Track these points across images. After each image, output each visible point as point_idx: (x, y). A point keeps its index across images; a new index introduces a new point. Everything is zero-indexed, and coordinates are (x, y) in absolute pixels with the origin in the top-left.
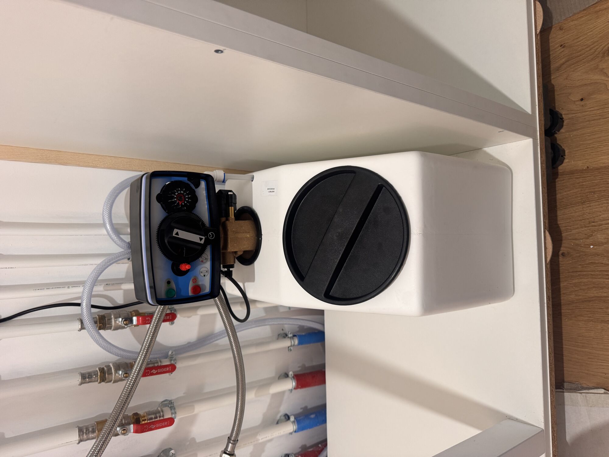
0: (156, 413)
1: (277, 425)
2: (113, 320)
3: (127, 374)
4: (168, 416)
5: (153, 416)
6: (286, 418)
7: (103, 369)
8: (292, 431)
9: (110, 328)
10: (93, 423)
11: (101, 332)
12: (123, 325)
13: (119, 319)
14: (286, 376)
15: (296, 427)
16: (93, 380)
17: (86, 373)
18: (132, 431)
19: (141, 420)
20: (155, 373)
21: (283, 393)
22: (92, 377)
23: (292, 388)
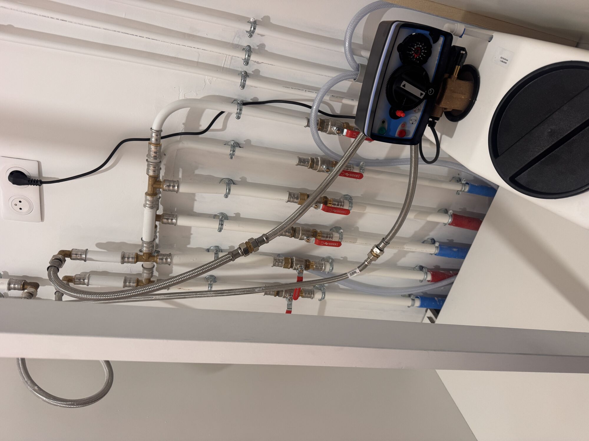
0: (339, 202)
1: (422, 244)
2: (330, 127)
3: (328, 170)
4: (346, 207)
5: (336, 203)
6: (432, 242)
7: (313, 159)
8: (433, 253)
9: (326, 132)
10: (298, 192)
11: (319, 132)
12: (336, 133)
13: (334, 128)
14: (446, 211)
15: (438, 252)
16: (306, 165)
17: (303, 158)
18: (321, 208)
19: (328, 203)
20: (347, 175)
21: (438, 223)
22: (305, 163)
23: (447, 223)
